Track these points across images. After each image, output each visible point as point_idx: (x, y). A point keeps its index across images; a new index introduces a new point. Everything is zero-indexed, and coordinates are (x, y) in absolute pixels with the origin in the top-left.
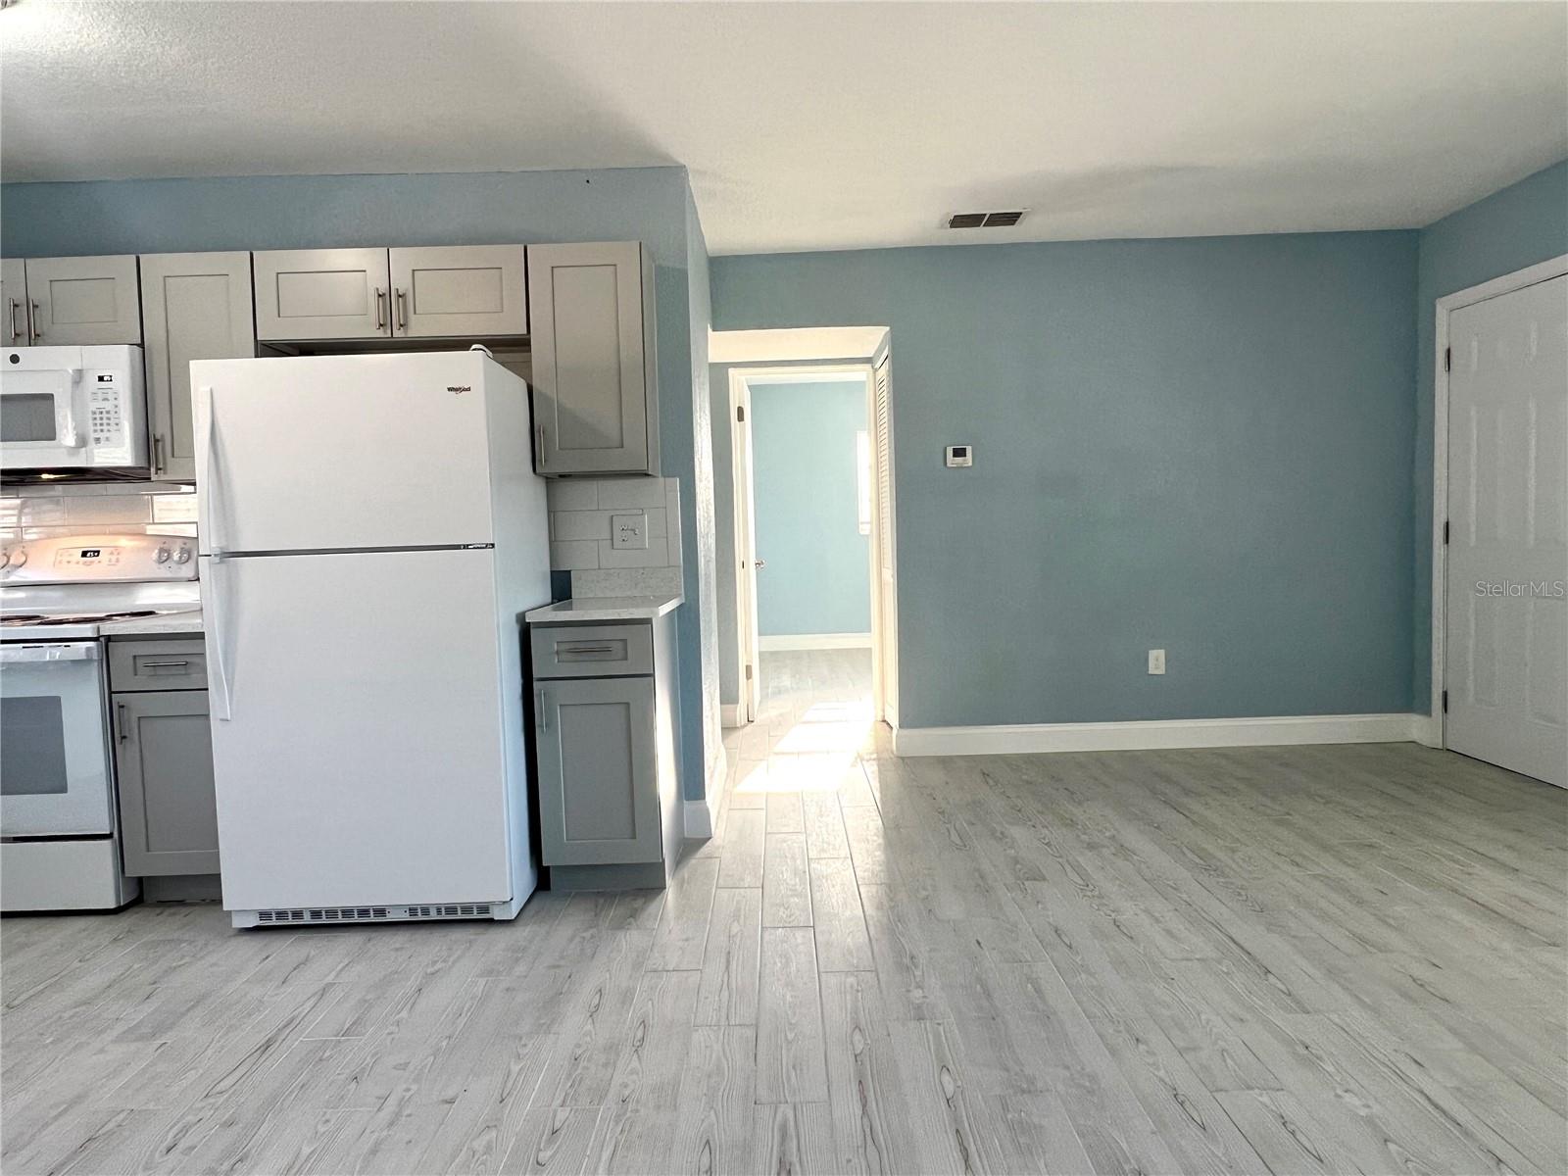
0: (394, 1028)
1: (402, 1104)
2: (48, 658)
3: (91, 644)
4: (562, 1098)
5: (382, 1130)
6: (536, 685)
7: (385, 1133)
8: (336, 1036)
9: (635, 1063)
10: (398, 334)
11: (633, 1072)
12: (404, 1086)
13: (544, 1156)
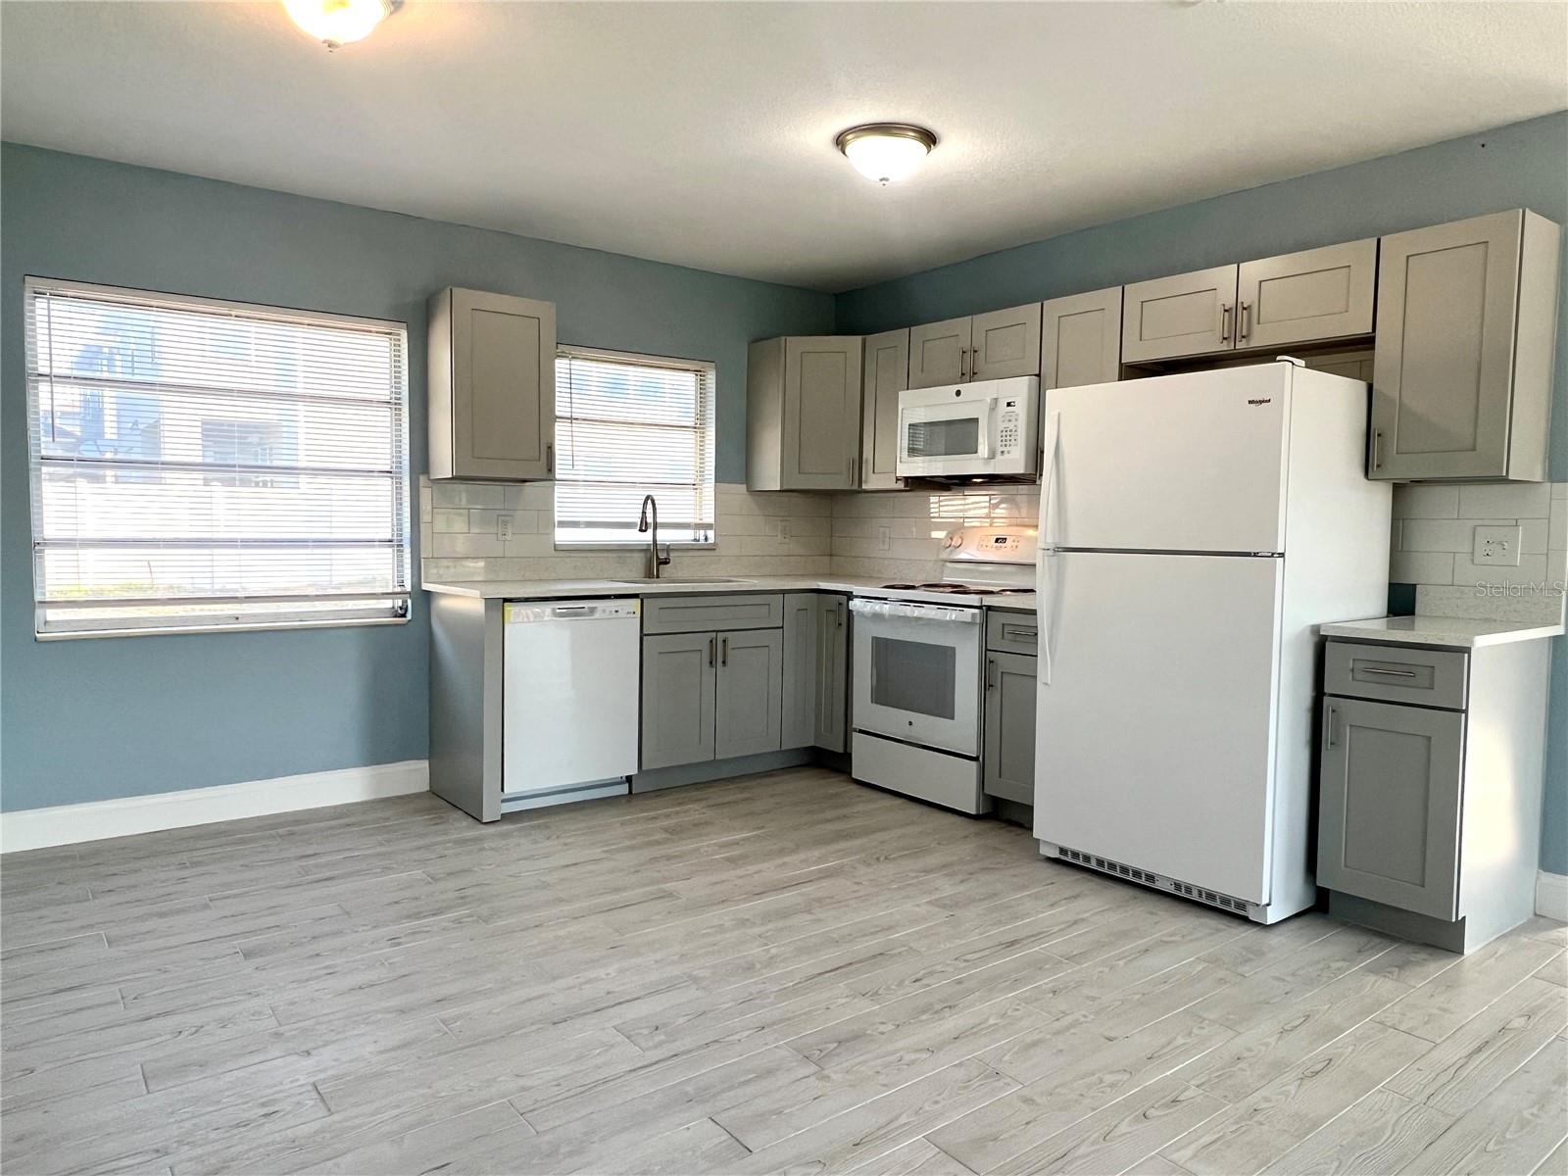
0: (1106, 970)
1: (1075, 1024)
2: (948, 618)
3: (976, 611)
4: (1203, 1080)
5: (1049, 1033)
6: (1327, 700)
7: (1048, 1036)
8: (1061, 956)
9: (1292, 1089)
10: (1241, 345)
11: (1287, 1094)
12: (1084, 1013)
13: (1152, 1112)
